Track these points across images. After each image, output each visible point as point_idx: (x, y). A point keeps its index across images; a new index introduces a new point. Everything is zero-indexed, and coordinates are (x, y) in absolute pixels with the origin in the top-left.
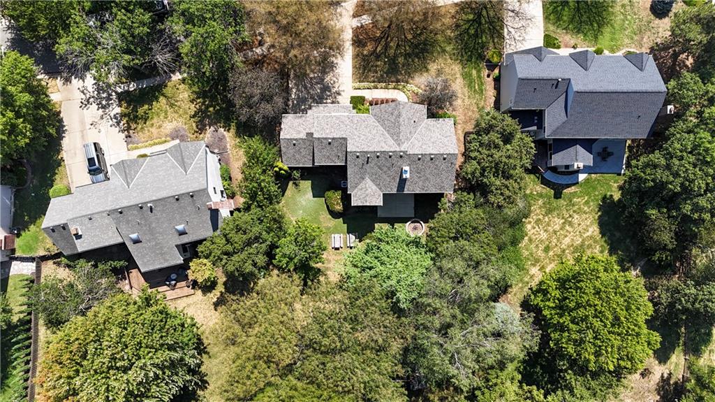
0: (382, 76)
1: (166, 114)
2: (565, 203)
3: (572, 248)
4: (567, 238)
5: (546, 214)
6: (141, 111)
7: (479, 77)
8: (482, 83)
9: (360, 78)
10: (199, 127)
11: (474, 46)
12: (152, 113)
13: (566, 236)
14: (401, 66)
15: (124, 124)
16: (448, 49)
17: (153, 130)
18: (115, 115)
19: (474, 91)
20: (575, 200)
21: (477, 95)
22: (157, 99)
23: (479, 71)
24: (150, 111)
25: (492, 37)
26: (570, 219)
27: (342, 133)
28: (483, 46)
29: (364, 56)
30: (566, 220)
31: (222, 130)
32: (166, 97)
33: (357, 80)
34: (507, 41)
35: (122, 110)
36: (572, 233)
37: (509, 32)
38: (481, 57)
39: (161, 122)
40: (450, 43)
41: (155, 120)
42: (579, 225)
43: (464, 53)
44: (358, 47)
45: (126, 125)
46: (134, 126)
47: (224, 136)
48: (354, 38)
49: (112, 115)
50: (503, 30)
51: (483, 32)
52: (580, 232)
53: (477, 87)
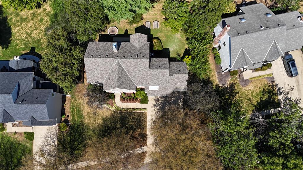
0: (130, 116)
1: (252, 94)
2: (29, 45)
3: (28, 20)
4: (30, 26)
5: (40, 39)
6: (266, 96)
7: (74, 116)
8: (72, 113)
9: (143, 115)
10: (233, 87)
11: (75, 134)
12: (260, 95)
13: (30, 27)
14: (119, 122)
15: (276, 89)
16: (91, 132)
17: (259, 85)
18: (281, 94)
19: (77, 107)
20: (23, 47)
21: (75, 105)
22: (258, 104)
23: (74, 119)
24: (262, 96)
25: (64, 140)
26: (27, 36)
27: (152, 73)
28: (70, 134)
29: (140, 128)
30: (30, 35)
31: (220, 85)
32: (253, 105)
33: (144, 113)
34: (55, 137)
35: (277, 97)
36: (27, 28)
37: (54, 142)
38: (71, 127)
39: (255, 89)
40: (89, 136)
41: (259, 90)
42: (22, 33)
43: (82, 130)
44: (143, 134)
45: (275, 88)
46: (270, 88)
47: (219, 82)
48: (146, 139)
49: (283, 94)
50: (57, 144)
51: (70, 143)
52: (22, 29)
53: (75, 110)
